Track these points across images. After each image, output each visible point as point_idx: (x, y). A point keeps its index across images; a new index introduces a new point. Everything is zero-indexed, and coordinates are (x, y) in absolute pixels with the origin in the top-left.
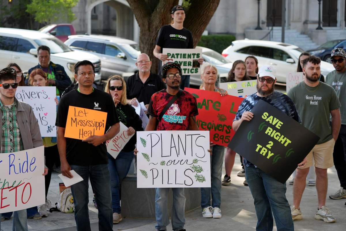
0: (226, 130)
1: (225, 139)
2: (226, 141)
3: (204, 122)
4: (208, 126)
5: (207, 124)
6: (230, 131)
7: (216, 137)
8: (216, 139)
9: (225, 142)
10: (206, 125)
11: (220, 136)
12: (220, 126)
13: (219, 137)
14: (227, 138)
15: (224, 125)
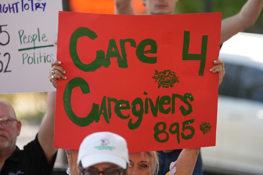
0: (182, 108)
1: (183, 130)
2: (186, 134)
3: (122, 102)
4: (134, 109)
5: (130, 104)
6: (190, 106)
7: (161, 132)
8: (162, 136)
9: (184, 137)
10: (128, 107)
11: (168, 127)
12: (166, 101)
13: (167, 130)
14: (186, 125)
15: (175, 96)
